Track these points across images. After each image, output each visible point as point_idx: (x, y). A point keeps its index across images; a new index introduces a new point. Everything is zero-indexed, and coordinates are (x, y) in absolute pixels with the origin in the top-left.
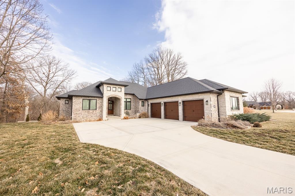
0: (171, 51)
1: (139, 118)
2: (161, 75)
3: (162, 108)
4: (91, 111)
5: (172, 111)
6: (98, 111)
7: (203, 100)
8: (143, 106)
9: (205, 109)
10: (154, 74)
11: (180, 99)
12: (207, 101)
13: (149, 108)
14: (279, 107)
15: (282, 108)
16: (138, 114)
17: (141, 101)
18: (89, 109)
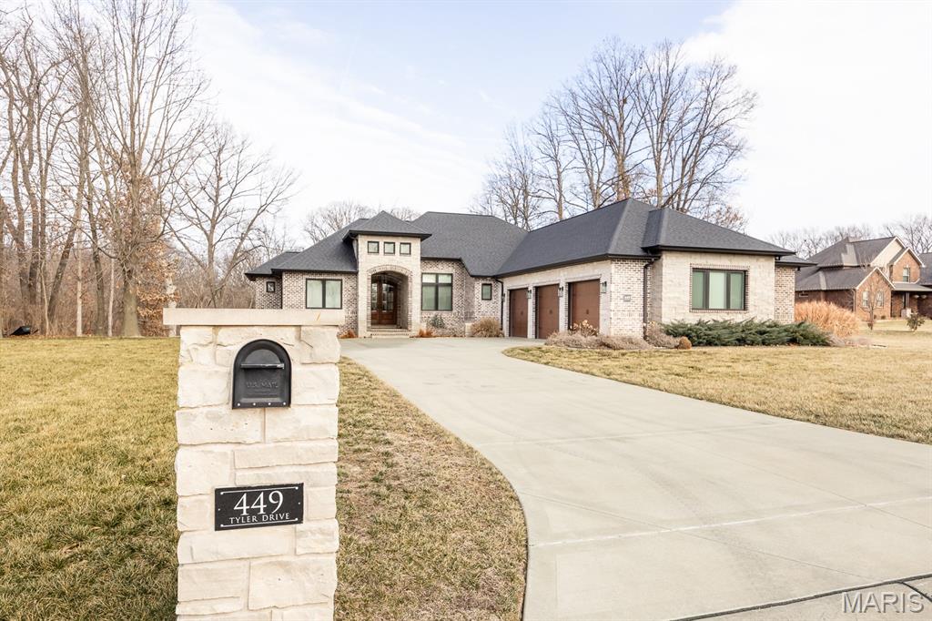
1: (472, 336)
3: (531, 305)
6: (346, 311)
7: (599, 280)
8: (488, 297)
9: (601, 306)
11: (564, 277)
12: (605, 283)
13: (505, 305)
16: (469, 326)
17: (481, 282)
18: (324, 307)
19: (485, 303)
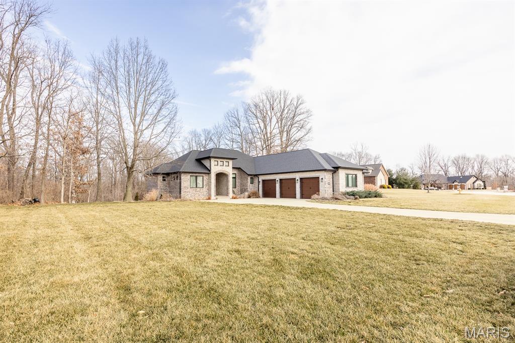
0: (286, 93)
1: (249, 198)
2: (271, 133)
3: (278, 185)
4: (198, 189)
5: (289, 188)
6: (205, 189)
7: (319, 178)
8: (252, 183)
9: (320, 186)
10: (259, 132)
11: (298, 176)
12: (322, 179)
13: (261, 185)
14: (480, 184)
15: (485, 188)
16: (246, 194)
17: (250, 177)
18: (197, 187)
19: (251, 185)
